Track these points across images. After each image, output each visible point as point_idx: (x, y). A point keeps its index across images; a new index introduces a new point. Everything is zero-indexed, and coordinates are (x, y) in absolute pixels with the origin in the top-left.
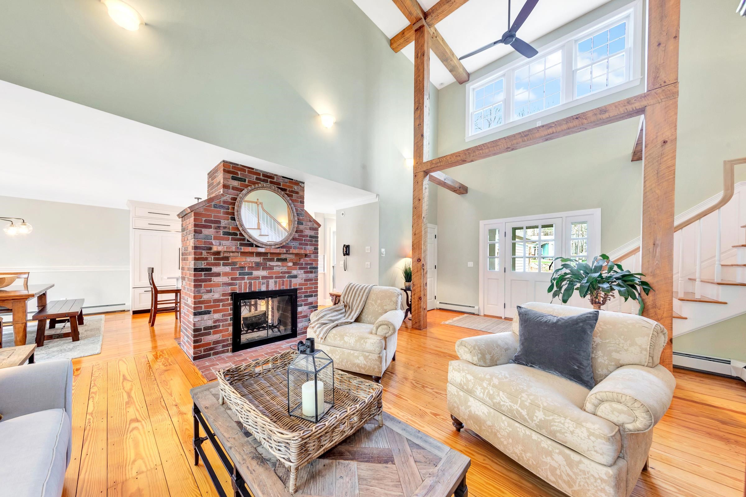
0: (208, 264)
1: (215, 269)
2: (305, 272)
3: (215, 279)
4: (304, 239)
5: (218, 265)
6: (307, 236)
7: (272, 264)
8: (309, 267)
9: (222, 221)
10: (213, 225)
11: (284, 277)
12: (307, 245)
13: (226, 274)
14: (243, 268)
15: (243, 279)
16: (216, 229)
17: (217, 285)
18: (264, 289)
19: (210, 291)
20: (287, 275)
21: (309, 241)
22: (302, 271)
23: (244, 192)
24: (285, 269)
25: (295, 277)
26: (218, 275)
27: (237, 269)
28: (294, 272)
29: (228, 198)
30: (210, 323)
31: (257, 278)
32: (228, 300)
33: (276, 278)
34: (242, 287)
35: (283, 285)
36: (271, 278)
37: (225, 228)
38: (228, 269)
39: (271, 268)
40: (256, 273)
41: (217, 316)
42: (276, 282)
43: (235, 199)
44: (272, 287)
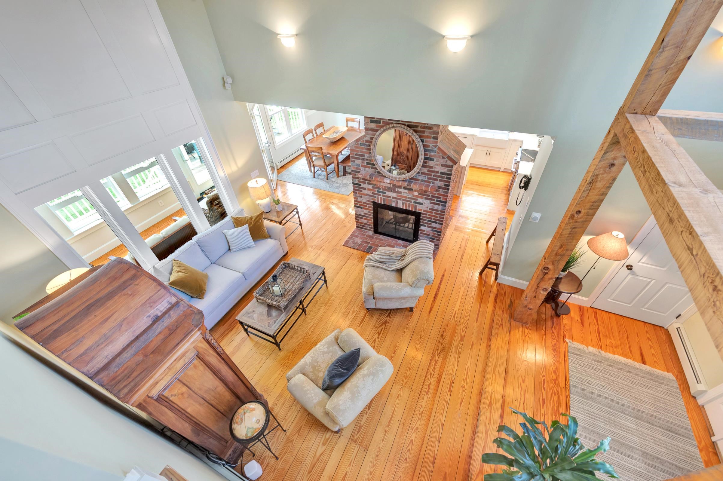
0: (359, 181)
1: (363, 185)
2: (431, 203)
3: (364, 191)
4: (433, 174)
5: (365, 183)
6: (437, 172)
7: (400, 190)
8: (436, 199)
9: (366, 155)
10: (360, 157)
11: (411, 202)
12: (436, 180)
13: (369, 189)
14: (379, 188)
15: (380, 195)
16: (362, 160)
17: (365, 194)
18: (393, 205)
19: (361, 197)
20: (413, 201)
21: (439, 176)
22: (428, 201)
23: (379, 132)
24: (411, 196)
25: (421, 204)
26: (365, 189)
27: (376, 188)
28: (420, 200)
29: (368, 138)
30: (362, 214)
31: (389, 197)
32: (371, 204)
33: (403, 200)
34: (380, 199)
35: (409, 206)
36: (400, 199)
37: (367, 160)
38: (370, 187)
39: (401, 193)
40: (388, 193)
41: (366, 211)
42: (403, 203)
43: (372, 138)
44: (400, 205)
